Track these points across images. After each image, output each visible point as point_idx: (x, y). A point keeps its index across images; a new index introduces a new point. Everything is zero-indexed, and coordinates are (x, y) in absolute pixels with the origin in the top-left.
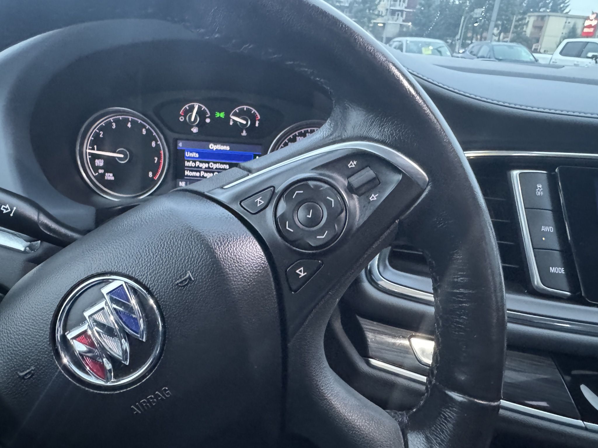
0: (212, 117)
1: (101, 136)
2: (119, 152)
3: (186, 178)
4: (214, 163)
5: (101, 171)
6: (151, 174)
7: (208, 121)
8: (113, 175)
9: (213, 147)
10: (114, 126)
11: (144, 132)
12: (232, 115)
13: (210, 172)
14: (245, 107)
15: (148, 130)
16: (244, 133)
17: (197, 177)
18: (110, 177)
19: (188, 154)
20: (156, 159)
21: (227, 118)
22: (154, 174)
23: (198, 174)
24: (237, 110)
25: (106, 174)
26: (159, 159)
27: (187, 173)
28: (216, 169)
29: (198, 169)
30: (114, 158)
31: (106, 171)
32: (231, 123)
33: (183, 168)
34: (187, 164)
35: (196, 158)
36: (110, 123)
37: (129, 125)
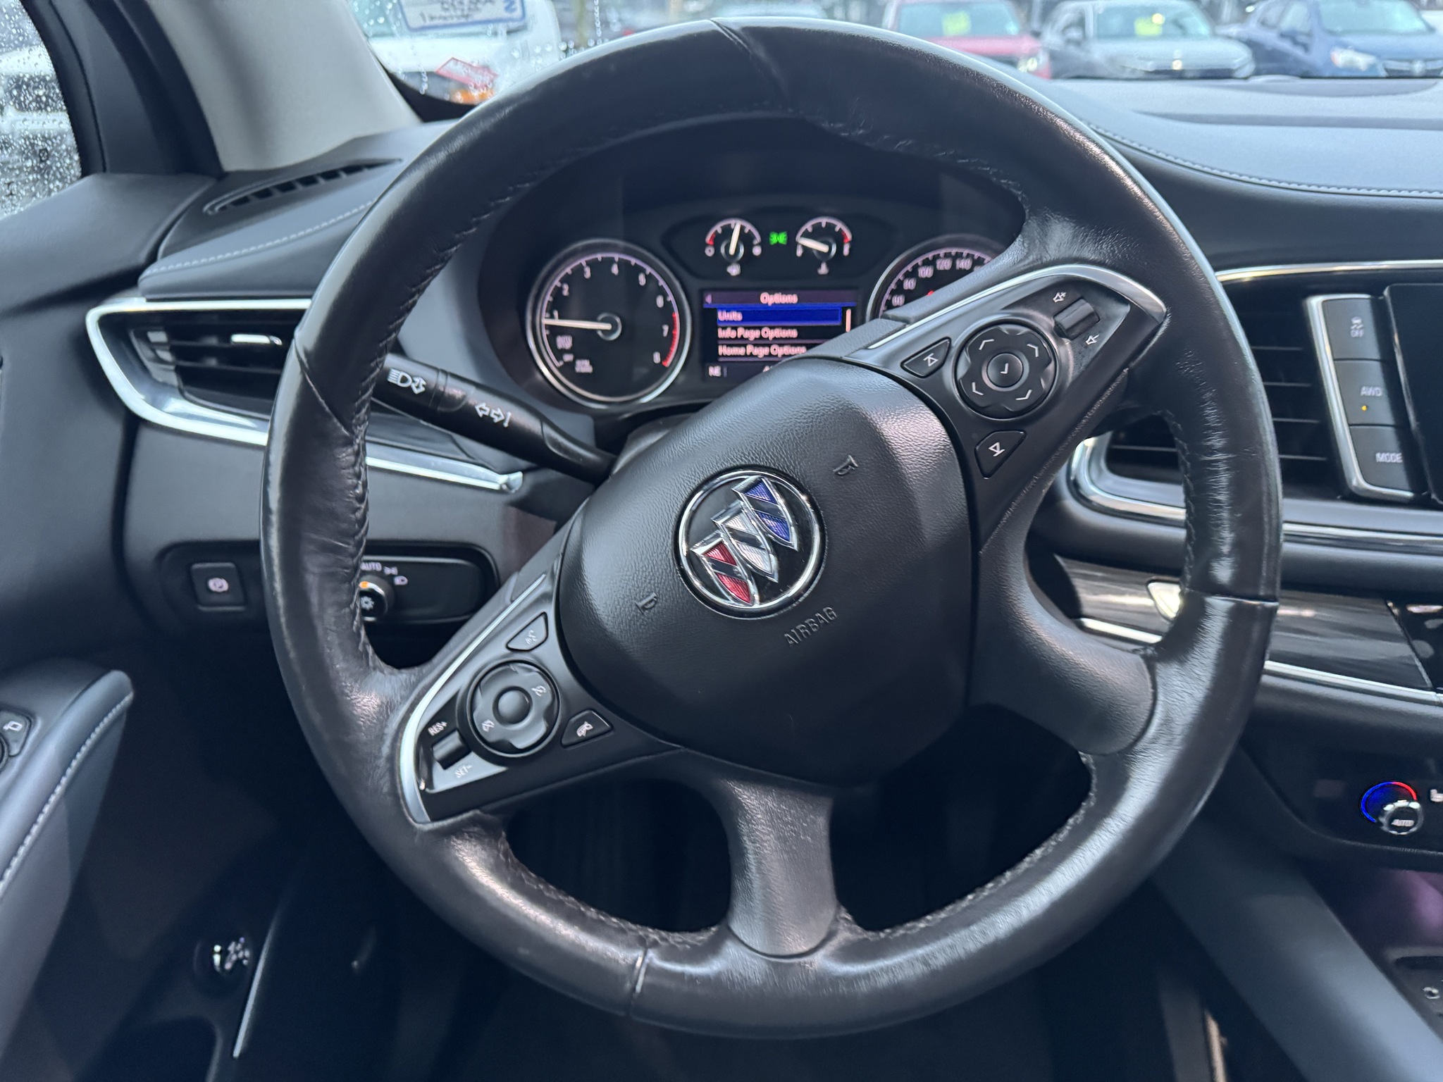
0: (765, 243)
1: (565, 293)
2: (603, 321)
3: (721, 360)
4: (772, 328)
5: (568, 358)
6: (657, 358)
7: (757, 251)
8: (591, 364)
9: (767, 299)
10: (588, 274)
11: (642, 280)
12: (802, 236)
13: (764, 345)
14: (824, 221)
15: (649, 277)
16: (823, 270)
17: (740, 356)
18: (584, 366)
19: (722, 316)
20: (666, 328)
21: (792, 243)
22: (664, 357)
23: (741, 351)
24: (809, 227)
25: (578, 363)
26: (672, 328)
27: (722, 350)
28: (775, 338)
29: (742, 342)
30: (594, 331)
32: (799, 252)
33: (716, 341)
34: (722, 334)
35: (737, 322)
36: (580, 269)
37: (615, 270)
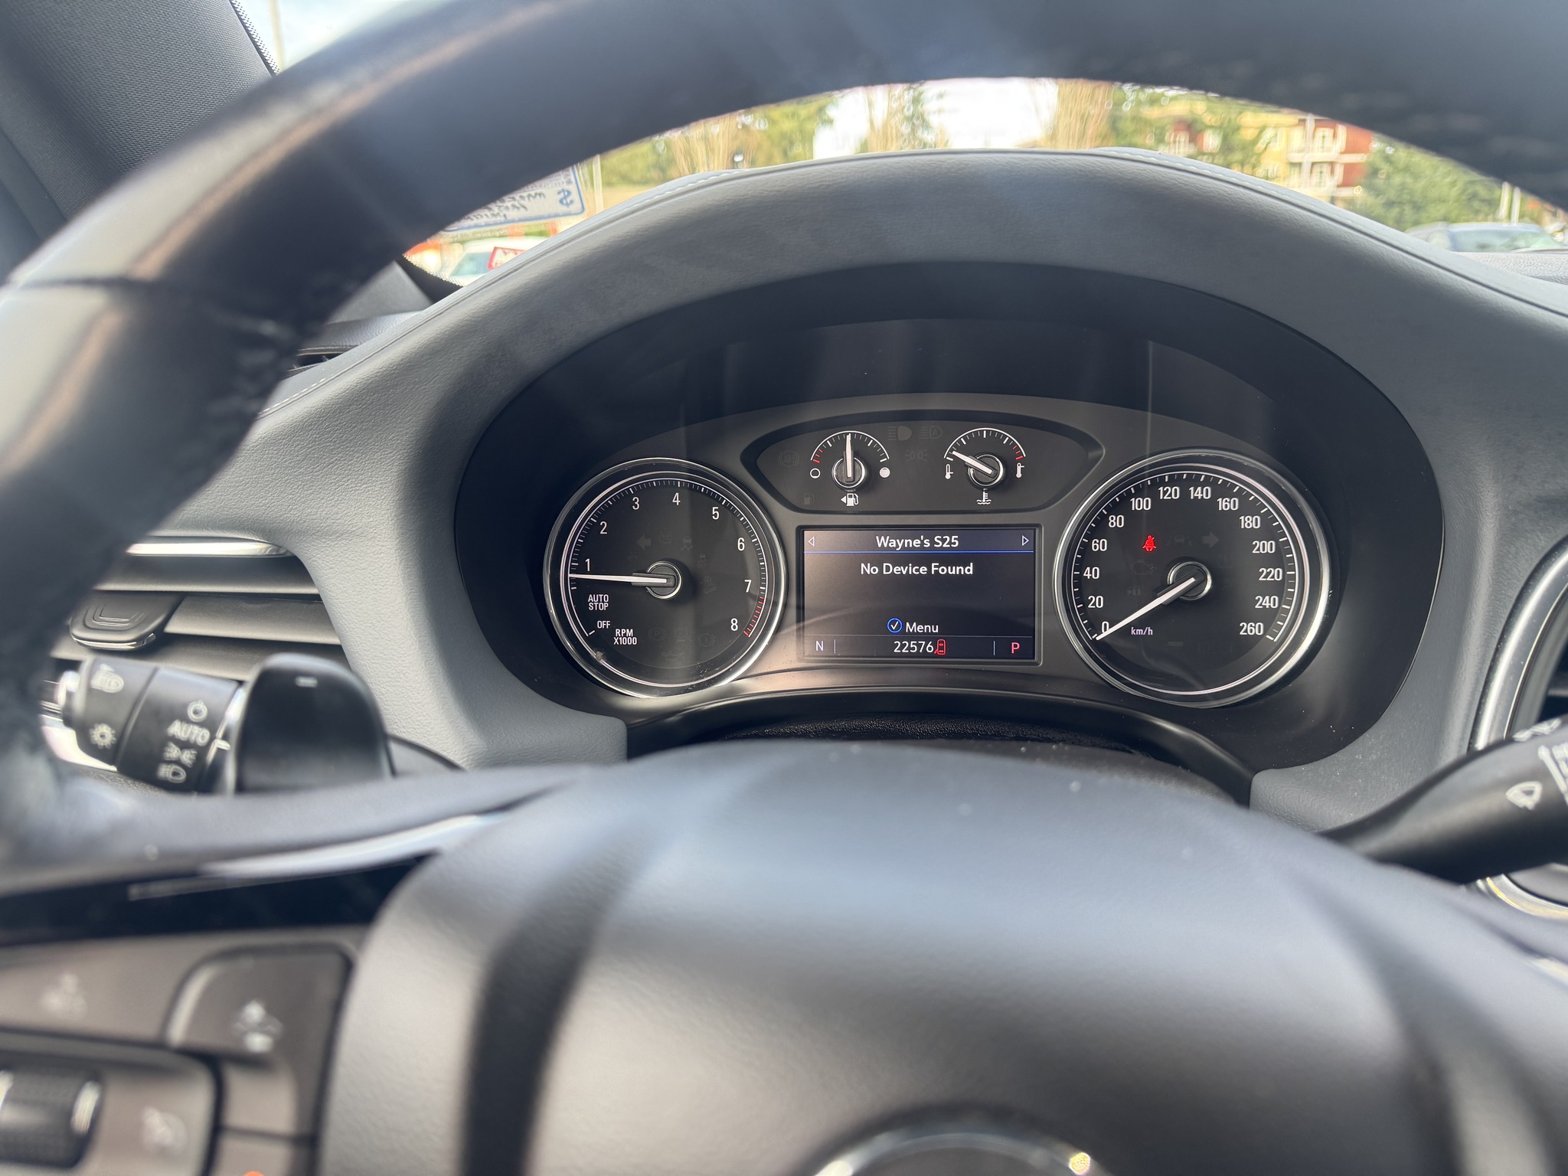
31: (618, 623)
